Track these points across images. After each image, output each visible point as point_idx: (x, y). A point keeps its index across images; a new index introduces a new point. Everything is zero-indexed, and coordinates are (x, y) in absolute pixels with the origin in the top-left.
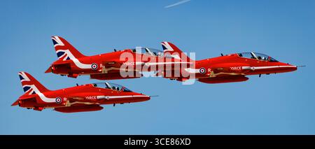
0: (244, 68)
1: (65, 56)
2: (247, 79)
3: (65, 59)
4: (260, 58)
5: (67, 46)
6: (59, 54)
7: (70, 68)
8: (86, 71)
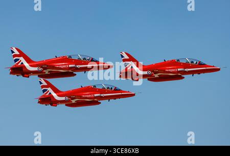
0: (179, 70)
1: (19, 62)
2: (184, 78)
3: (19, 64)
4: (192, 62)
5: (22, 54)
6: (16, 61)
7: (22, 70)
8: (34, 72)
